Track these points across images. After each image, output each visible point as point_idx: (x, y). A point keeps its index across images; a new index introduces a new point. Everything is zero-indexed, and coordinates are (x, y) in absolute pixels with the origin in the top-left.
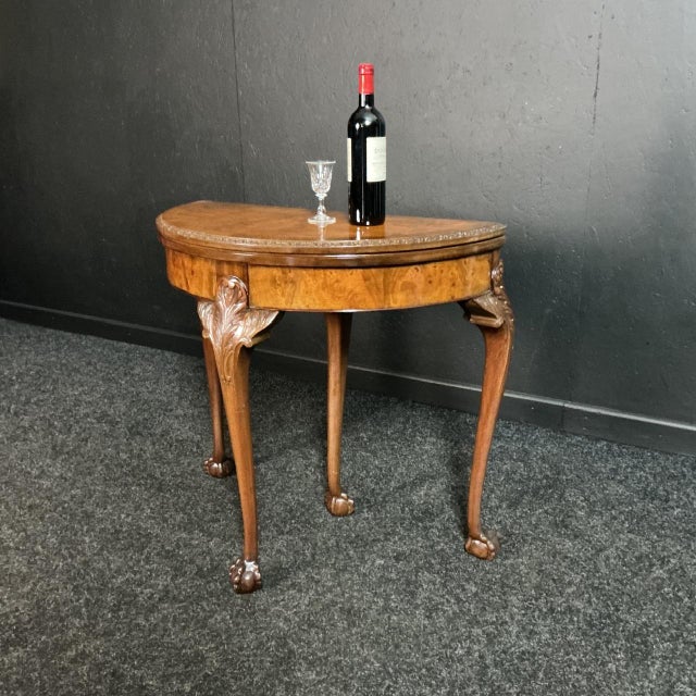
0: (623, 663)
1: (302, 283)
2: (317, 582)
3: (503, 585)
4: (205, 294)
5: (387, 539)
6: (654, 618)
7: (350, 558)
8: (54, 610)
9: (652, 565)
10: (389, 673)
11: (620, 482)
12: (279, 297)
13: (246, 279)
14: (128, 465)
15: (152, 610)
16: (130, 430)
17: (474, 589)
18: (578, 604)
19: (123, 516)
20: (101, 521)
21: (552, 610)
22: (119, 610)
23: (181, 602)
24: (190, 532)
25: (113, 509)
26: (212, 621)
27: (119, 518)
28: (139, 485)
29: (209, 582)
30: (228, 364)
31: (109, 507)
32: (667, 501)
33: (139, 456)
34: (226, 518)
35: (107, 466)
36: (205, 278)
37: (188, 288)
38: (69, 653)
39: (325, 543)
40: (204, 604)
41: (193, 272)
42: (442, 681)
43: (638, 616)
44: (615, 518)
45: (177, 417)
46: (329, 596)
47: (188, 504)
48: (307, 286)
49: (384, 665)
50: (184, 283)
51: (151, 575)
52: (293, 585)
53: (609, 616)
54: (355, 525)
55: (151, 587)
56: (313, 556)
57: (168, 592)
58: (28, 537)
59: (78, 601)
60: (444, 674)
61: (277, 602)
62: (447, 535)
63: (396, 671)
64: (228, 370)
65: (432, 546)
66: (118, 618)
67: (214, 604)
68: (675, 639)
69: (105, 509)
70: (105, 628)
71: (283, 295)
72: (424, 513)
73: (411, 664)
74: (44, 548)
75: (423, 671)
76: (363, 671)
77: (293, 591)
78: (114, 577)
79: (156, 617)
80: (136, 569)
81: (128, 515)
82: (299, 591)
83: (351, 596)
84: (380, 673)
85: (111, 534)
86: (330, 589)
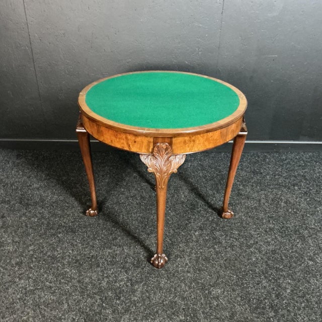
0: (301, 243)
2: (183, 251)
3: (244, 227)
5: (190, 223)
6: (295, 223)
8: (90, 311)
9: (278, 202)
10: (241, 278)
13: (171, 143)
14: (43, 224)
15: (134, 291)
16: (21, 203)
17: (236, 232)
18: (272, 226)
20: (62, 258)
21: (266, 231)
22: (120, 298)
23: (141, 282)
24: (110, 248)
25: (61, 249)
26: (162, 285)
27: (69, 253)
28: (60, 233)
29: (143, 269)
32: (261, 173)
33: (43, 217)
34: (119, 236)
35: (31, 228)
36: (145, 144)
37: (130, 149)
39: (169, 233)
40: (151, 279)
41: (135, 142)
42: (259, 274)
43: (290, 223)
44: (252, 186)
46: (193, 255)
47: (94, 235)
48: (199, 141)
49: (237, 276)
51: (115, 276)
52: (177, 256)
53: (283, 227)
55: (121, 281)
56: (170, 240)
57: (131, 280)
58: (35, 281)
59: (97, 302)
60: (257, 270)
61: (177, 266)
62: (207, 212)
63: (243, 276)
65: (208, 220)
66: (123, 301)
67: (155, 277)
68: (306, 228)
69: (57, 251)
70: (123, 308)
71: (188, 147)
72: (191, 206)
73: (245, 271)
74: (50, 283)
75: (250, 272)
76: (233, 281)
77: (179, 259)
78: (100, 283)
79: (138, 294)
80: (105, 275)
81: (73, 250)
82: (181, 258)
83: (201, 252)
84: (238, 279)
85: (75, 263)
86: (191, 253)
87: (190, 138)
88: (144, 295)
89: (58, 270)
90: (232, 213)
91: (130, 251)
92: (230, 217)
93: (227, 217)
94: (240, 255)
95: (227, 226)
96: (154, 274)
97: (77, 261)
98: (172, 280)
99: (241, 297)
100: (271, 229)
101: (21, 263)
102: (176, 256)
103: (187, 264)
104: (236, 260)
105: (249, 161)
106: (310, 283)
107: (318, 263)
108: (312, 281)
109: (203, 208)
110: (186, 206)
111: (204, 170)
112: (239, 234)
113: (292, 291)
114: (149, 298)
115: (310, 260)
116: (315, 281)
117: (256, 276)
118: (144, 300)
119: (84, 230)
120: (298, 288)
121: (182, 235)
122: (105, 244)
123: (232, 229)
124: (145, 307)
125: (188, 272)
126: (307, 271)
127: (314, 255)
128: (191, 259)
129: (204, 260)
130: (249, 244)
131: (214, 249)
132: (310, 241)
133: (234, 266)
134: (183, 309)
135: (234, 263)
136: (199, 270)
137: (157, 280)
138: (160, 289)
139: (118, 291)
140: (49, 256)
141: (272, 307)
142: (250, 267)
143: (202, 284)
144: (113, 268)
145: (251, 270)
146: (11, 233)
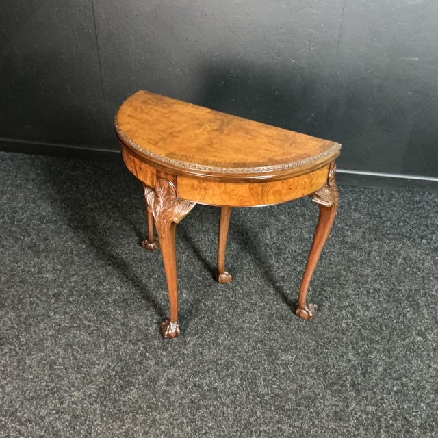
0: (412, 312)
2: (255, 304)
6: (411, 286)
7: (260, 286)
8: (130, 358)
9: (395, 257)
10: (321, 345)
11: (355, 210)
15: (185, 343)
17: (329, 289)
18: (377, 286)
19: (118, 288)
21: (368, 292)
23: (196, 335)
25: (108, 284)
26: (220, 341)
32: (381, 218)
38: (161, 382)
40: (208, 332)
42: (347, 343)
43: (404, 286)
44: (364, 233)
46: (267, 311)
49: (317, 342)
52: (245, 310)
53: (393, 289)
58: (72, 317)
59: (139, 349)
60: (345, 339)
61: (244, 322)
62: (296, 261)
63: (324, 343)
65: (295, 269)
66: (170, 353)
67: (214, 331)
68: (424, 295)
69: (103, 286)
70: (168, 361)
72: (277, 250)
73: (328, 338)
74: (89, 322)
75: (335, 340)
76: (310, 347)
77: (247, 313)
78: (147, 330)
79: (190, 347)
81: (121, 287)
82: (250, 312)
83: (276, 308)
84: (317, 346)
85: (122, 302)
86: (264, 307)
88: (196, 350)
89: (100, 308)
91: (190, 296)
94: (327, 318)
95: (318, 280)
96: (214, 327)
97: (124, 300)
98: (233, 337)
99: (316, 368)
100: (375, 290)
101: (59, 295)
102: (244, 309)
103: (256, 320)
104: (320, 322)
105: (367, 199)
106: (411, 363)
107: (428, 339)
108: (414, 362)
109: (291, 255)
110: (271, 249)
111: (304, 206)
112: (331, 292)
113: (385, 370)
114: (201, 354)
115: (418, 335)
116: (419, 363)
117: (342, 346)
118: (195, 355)
119: (139, 265)
120: (394, 367)
121: (258, 284)
122: (161, 284)
123: (323, 285)
124: (195, 363)
125: (256, 330)
126: (412, 348)
127: (426, 330)
128: (262, 315)
129: (279, 318)
130: (342, 305)
132: (425, 312)
133: (316, 331)
134: (241, 372)
135: (317, 327)
136: (270, 330)
137: (216, 335)
138: (217, 346)
140: (93, 291)
141: (353, 385)
142: (336, 335)
143: (270, 347)
145: (337, 338)
146: (53, 259)
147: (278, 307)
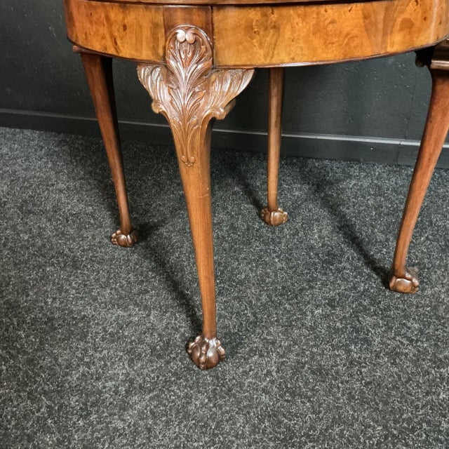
1: (289, 27)
2: (273, 343)
3: (438, 318)
4: (145, 54)
5: (312, 287)
7: (288, 312)
8: (16, 427)
10: (394, 435)
12: (256, 49)
13: (210, 29)
14: (33, 245)
15: (124, 407)
16: (21, 208)
17: (416, 326)
19: (49, 301)
20: (28, 310)
22: (89, 414)
23: (150, 391)
24: (125, 309)
25: (36, 293)
26: (192, 408)
27: (46, 303)
28: (53, 265)
29: (168, 362)
30: (192, 142)
31: (31, 293)
33: (40, 235)
34: (154, 288)
35: (11, 249)
36: (146, 33)
37: (117, 49)
39: (258, 300)
40: (174, 388)
41: (125, 27)
45: (61, 191)
46: (292, 356)
47: (109, 278)
48: (293, 31)
49: (385, 427)
50: (109, 43)
51: (105, 365)
52: (253, 351)
54: (276, 276)
55: (111, 379)
56: (254, 314)
57: (131, 381)
59: (38, 411)
61: (245, 373)
63: (401, 432)
64: (193, 149)
65: (355, 288)
66: (91, 424)
67: (185, 387)
69: (28, 295)
70: (83, 440)
71: (261, 46)
72: (328, 255)
73: (409, 420)
75: (424, 425)
76: (370, 438)
77: (256, 357)
78: (67, 374)
79: (131, 415)
80: (87, 360)
81: (54, 299)
82: (261, 356)
83: (312, 353)
84: (386, 437)
85: (46, 323)
86: (289, 349)
87: (265, 15)
88: (141, 423)
89: (7, 330)
90: (416, 282)
91: (161, 320)
92: (408, 290)
93: (401, 288)
94: (410, 379)
95: (397, 309)
96: (187, 380)
97: (51, 320)
98: (221, 402)
102: (251, 350)
103: (269, 373)
104: (395, 388)
109: (351, 264)
110: (317, 254)
112: (421, 331)
114: (149, 430)
117: (437, 440)
118: (136, 433)
119: (96, 266)
121: (285, 309)
122: (121, 298)
123: (406, 317)
125: (265, 391)
128: (283, 363)
129: (313, 372)
130: (441, 356)
131: (348, 352)
133: (386, 403)
135: (389, 395)
136: (293, 394)
137: (186, 396)
138: (184, 417)
139: (92, 399)
140: (7, 302)
142: (426, 414)
143: (288, 429)
144: (109, 349)
145: (428, 423)
147: (315, 350)
